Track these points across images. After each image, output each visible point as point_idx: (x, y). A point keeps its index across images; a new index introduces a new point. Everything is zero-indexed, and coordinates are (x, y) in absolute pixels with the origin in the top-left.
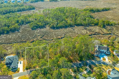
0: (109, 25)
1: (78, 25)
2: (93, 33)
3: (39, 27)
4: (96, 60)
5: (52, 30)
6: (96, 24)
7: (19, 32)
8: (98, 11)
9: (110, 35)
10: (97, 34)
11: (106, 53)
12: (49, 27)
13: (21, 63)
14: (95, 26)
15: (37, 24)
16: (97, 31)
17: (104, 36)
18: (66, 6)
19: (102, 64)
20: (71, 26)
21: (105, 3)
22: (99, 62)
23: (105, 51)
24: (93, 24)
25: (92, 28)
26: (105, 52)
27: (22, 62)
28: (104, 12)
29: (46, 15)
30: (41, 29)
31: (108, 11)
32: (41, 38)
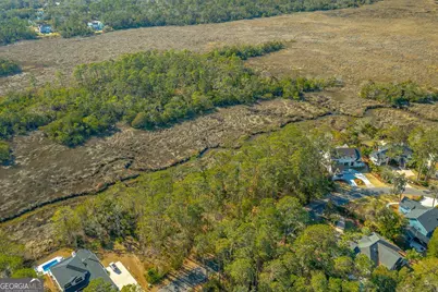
0: (308, 90)
1: (225, 104)
2: (286, 120)
3: (93, 133)
4: (344, 191)
5: (151, 135)
6: (278, 93)
8: (255, 54)
9: (330, 118)
10: (297, 120)
11: (356, 165)
12: (129, 123)
14: (273, 98)
16: (290, 111)
17: (318, 121)
18: (141, 48)
19: (366, 197)
20: (203, 110)
21: (257, 28)
22: (354, 193)
23: (350, 161)
24: (267, 95)
25: (270, 105)
26: (352, 164)
28: (273, 55)
30: (102, 137)
31: (281, 52)
32: (127, 166)
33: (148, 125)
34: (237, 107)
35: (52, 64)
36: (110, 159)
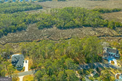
0: (119, 26)
1: (86, 26)
2: (102, 35)
3: (46, 27)
4: (104, 63)
5: (59, 30)
6: (106, 26)
7: (26, 31)
8: (108, 12)
9: (119, 38)
10: (107, 36)
11: (116, 56)
12: (56, 27)
13: (26, 62)
14: (104, 27)
15: (44, 24)
16: (106, 32)
17: (114, 38)
18: (75, 6)
19: (111, 68)
20: (79, 26)
21: (116, 3)
22: (108, 66)
24: (102, 26)
25: (101, 29)
26: (114, 55)
27: (28, 61)
28: (115, 13)
29: (53, 15)
30: (48, 28)
31: (119, 12)
32: (48, 37)
33: (60, 28)
34: (90, 27)
35: (50, 8)
36: (45, 34)
